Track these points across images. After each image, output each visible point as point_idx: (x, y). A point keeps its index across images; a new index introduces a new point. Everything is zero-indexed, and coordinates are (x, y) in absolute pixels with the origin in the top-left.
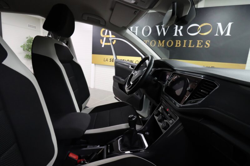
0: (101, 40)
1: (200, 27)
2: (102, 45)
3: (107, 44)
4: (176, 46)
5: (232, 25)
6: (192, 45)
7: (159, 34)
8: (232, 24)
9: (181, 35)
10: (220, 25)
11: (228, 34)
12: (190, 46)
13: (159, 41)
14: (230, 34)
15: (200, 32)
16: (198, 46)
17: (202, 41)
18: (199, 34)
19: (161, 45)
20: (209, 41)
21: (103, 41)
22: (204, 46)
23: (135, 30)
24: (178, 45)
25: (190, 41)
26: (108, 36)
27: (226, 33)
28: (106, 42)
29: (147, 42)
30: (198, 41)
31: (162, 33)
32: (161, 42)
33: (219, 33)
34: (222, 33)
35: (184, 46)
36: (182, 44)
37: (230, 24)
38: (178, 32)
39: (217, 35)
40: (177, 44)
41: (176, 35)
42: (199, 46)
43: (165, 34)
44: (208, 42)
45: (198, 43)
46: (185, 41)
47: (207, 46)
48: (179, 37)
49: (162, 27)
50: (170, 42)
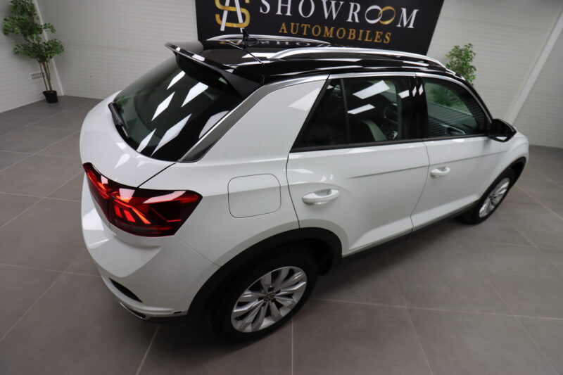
0: (217, 16)
1: (381, 11)
2: (220, 26)
3: (230, 25)
4: (349, 38)
5: (417, 13)
6: (369, 39)
7: (326, 15)
9: (357, 20)
10: (404, 10)
11: (411, 26)
12: (366, 40)
13: (326, 28)
14: (413, 26)
15: (382, 20)
16: (376, 41)
17: (381, 33)
18: (379, 22)
19: (328, 35)
20: (390, 34)
21: (221, 19)
22: (383, 41)
23: (287, 4)
24: (352, 36)
25: (368, 32)
26: (232, 9)
27: (408, 24)
28: (228, 21)
29: (308, 27)
30: (377, 33)
31: (331, 14)
32: (329, 30)
33: (402, 23)
34: (405, 23)
35: (360, 39)
36: (357, 34)
37: (415, 12)
38: (353, 16)
39: (399, 26)
40: (350, 36)
41: (350, 20)
42: (378, 40)
43: (334, 16)
44: (388, 35)
46: (361, 31)
47: (386, 40)
48: (353, 24)
49: (331, 3)
50: (341, 31)
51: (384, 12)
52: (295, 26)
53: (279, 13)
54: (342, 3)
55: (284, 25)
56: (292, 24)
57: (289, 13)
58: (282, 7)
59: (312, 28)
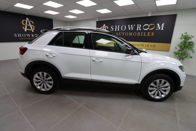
1: (149, 26)
6: (145, 35)
7: (130, 29)
8: (164, 24)
10: (158, 24)
11: (162, 29)
12: (144, 35)
14: (163, 29)
15: (149, 28)
16: (148, 35)
17: (150, 33)
18: (148, 29)
19: (130, 35)
22: (151, 35)
24: (139, 35)
25: (145, 33)
30: (148, 33)
31: (131, 29)
32: (131, 33)
34: (159, 28)
35: (142, 35)
36: (141, 34)
37: (163, 24)
38: (139, 28)
39: (157, 29)
41: (138, 30)
42: (149, 35)
44: (153, 33)
45: (148, 34)
47: (152, 35)
48: (139, 31)
49: (131, 26)
50: (135, 33)
51: (150, 26)
52: (120, 33)
53: (116, 30)
54: (134, 25)
55: (117, 33)
56: (119, 33)
57: (118, 30)
58: (117, 29)
59: (125, 33)
